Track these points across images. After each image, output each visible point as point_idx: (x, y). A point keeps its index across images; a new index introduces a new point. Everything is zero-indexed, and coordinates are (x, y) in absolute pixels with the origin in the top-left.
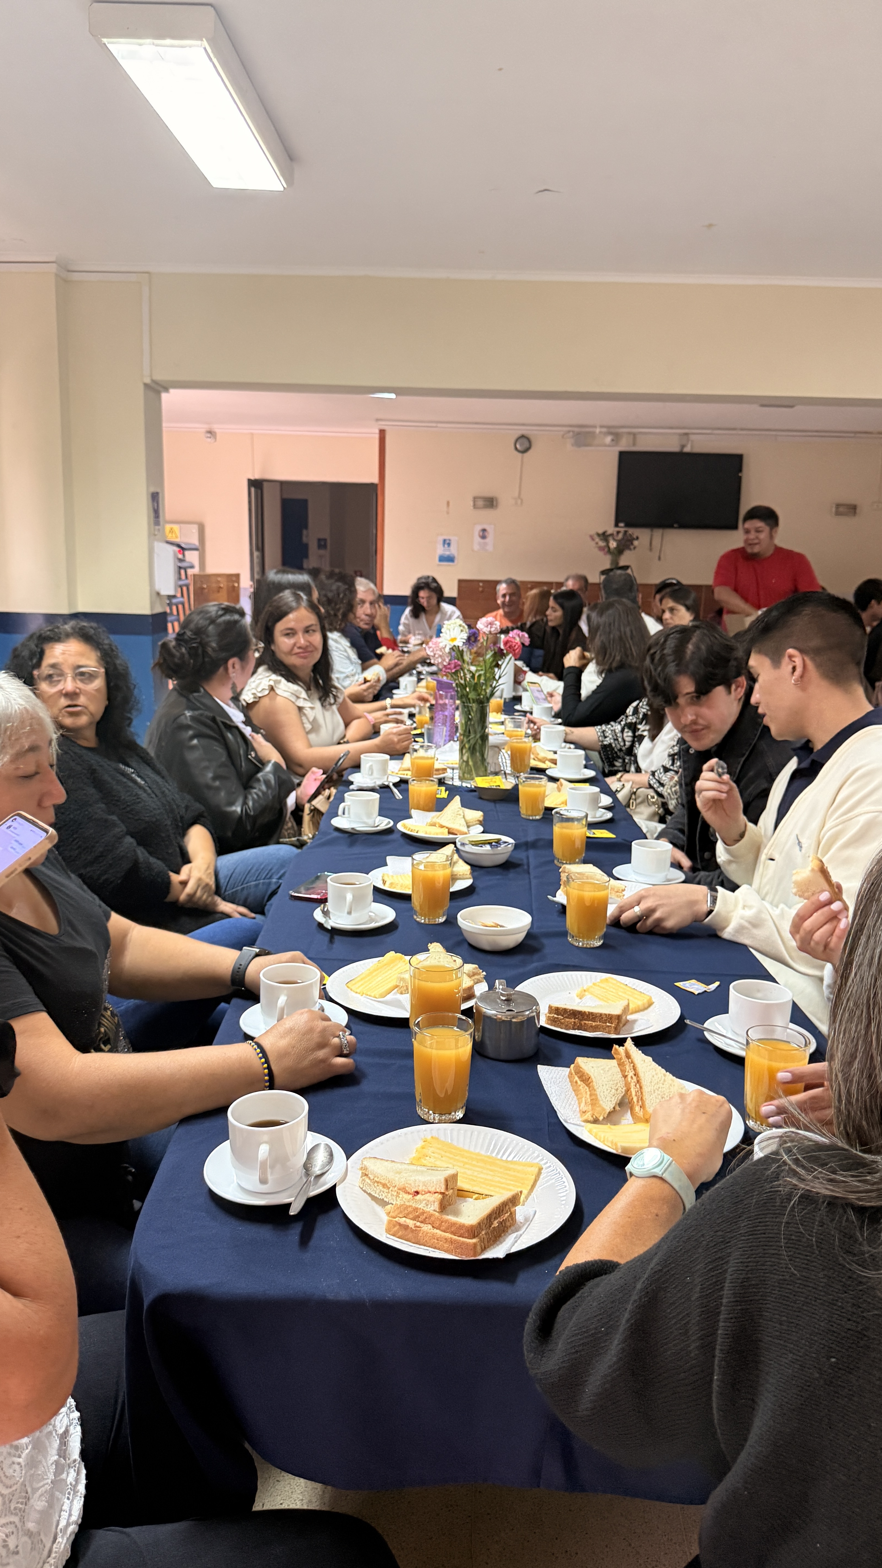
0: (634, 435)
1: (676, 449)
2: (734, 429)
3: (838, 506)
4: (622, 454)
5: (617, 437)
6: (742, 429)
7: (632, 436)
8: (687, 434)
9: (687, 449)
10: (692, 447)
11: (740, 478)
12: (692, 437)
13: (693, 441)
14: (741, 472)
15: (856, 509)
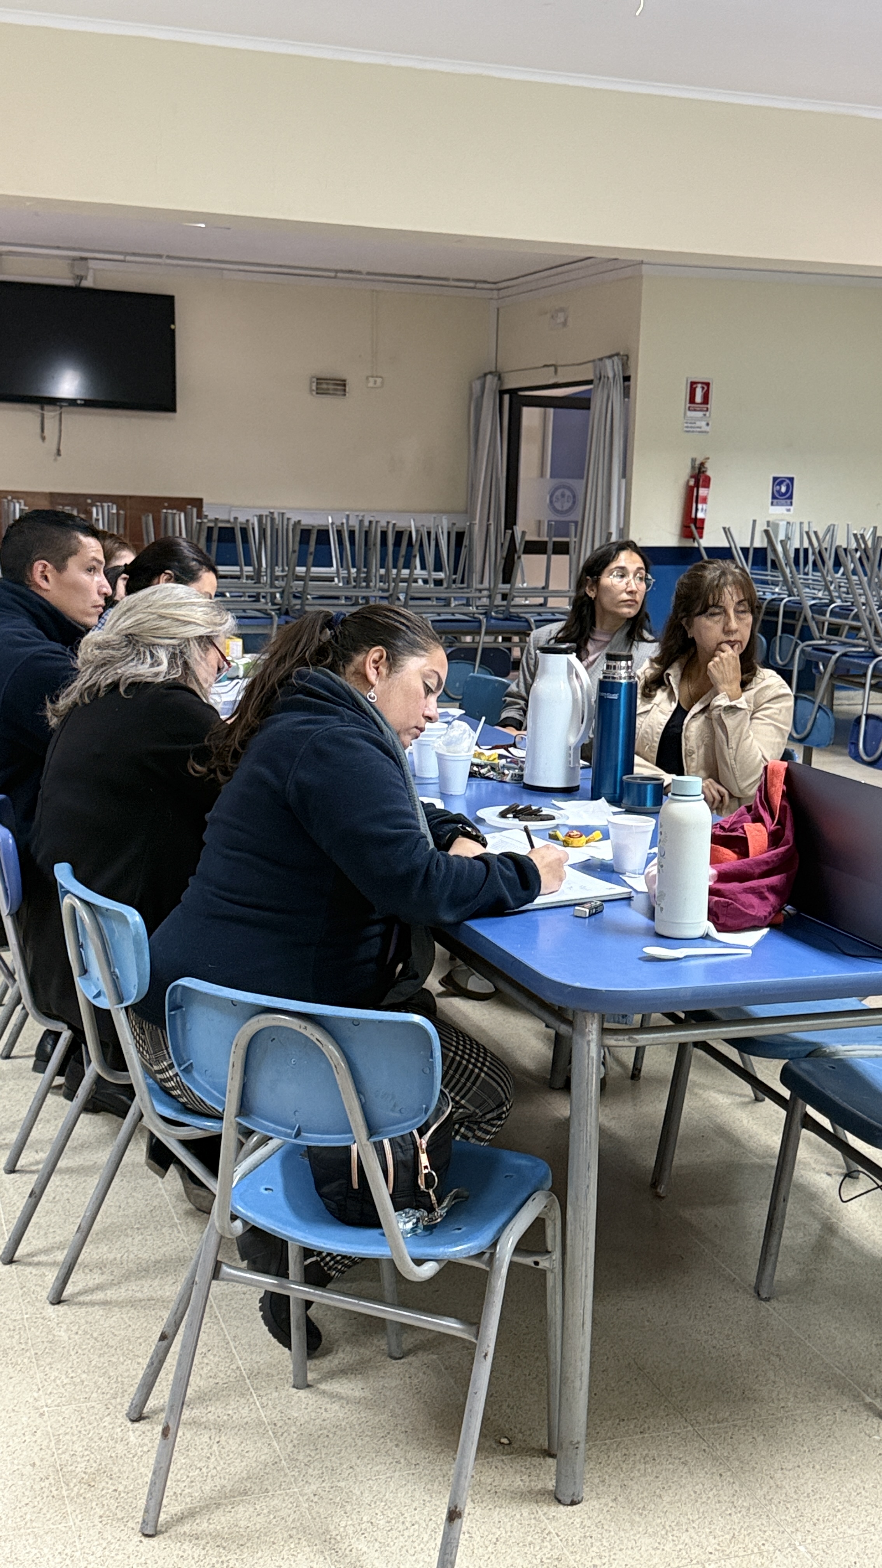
1: (70, 282)
3: (320, 380)
6: (168, 257)
8: (86, 259)
9: (87, 283)
10: (94, 279)
11: (173, 331)
12: (92, 264)
13: (95, 270)
14: (173, 323)
15: (345, 385)
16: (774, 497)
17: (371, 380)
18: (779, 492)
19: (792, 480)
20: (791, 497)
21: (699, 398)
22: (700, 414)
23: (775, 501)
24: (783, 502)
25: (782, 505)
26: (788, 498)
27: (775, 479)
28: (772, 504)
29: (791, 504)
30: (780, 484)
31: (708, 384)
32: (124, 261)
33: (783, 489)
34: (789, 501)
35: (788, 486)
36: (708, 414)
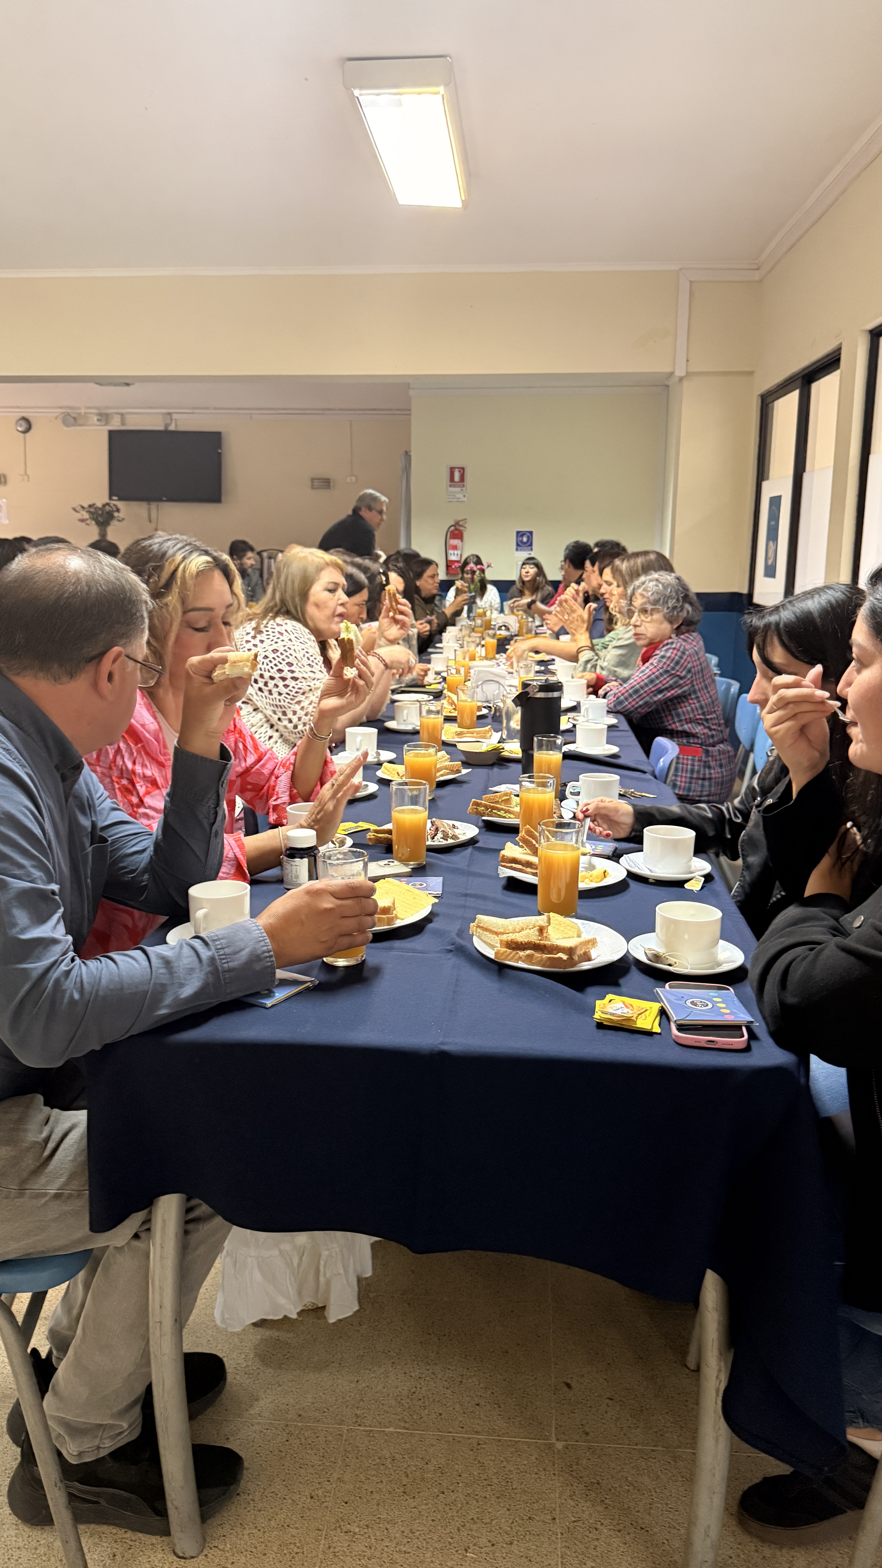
0: (122, 415)
1: (161, 428)
2: (207, 408)
3: (313, 480)
4: (111, 433)
5: (104, 417)
6: (215, 408)
7: (119, 416)
8: (170, 414)
9: (172, 428)
10: (176, 425)
11: (220, 455)
12: (175, 416)
13: (176, 420)
14: (220, 448)
15: (329, 482)
16: (518, 545)
17: (349, 478)
18: (522, 541)
19: (531, 533)
20: (531, 545)
21: (457, 477)
22: (458, 489)
23: (519, 548)
24: (526, 548)
25: (525, 550)
26: (529, 546)
27: (518, 533)
28: (517, 550)
29: (532, 550)
30: (522, 536)
31: (463, 469)
32: (193, 413)
33: (525, 539)
34: (530, 548)
35: (528, 537)
36: (464, 489)
